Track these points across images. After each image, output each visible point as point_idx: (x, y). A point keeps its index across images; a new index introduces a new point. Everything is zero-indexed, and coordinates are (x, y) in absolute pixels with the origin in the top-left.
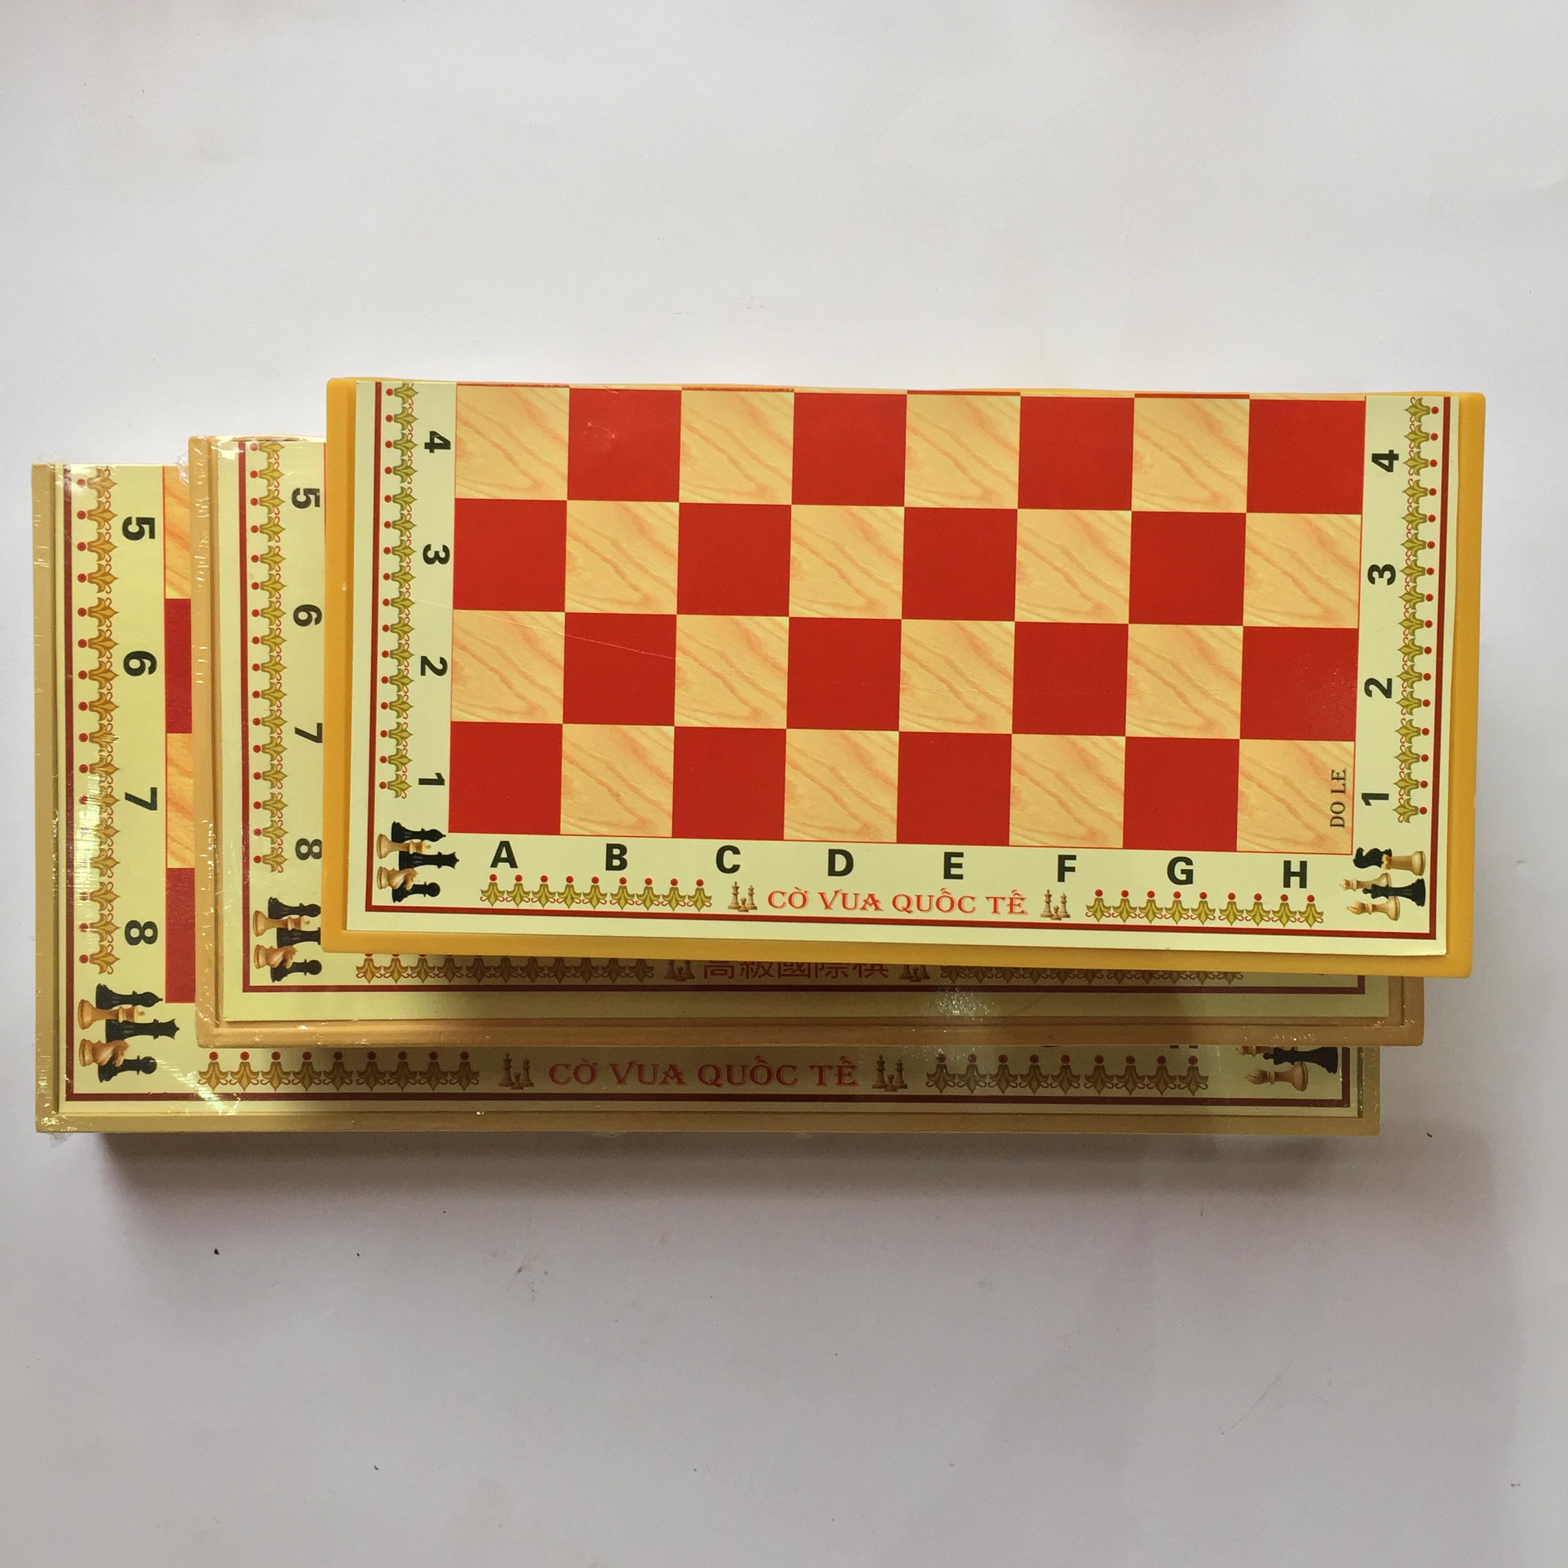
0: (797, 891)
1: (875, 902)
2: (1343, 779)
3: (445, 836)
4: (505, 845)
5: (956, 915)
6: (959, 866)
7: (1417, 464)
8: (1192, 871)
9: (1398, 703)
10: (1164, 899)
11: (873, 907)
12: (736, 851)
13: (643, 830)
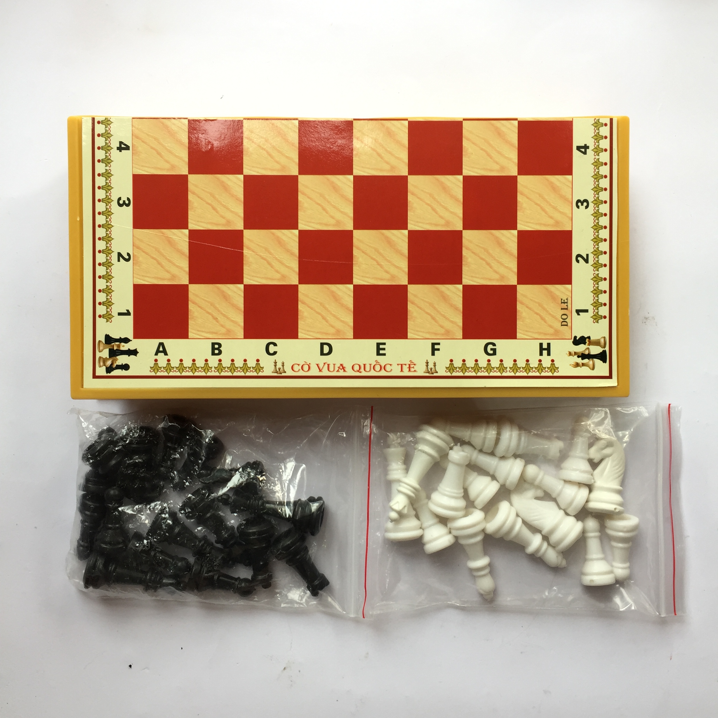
0: (305, 363)
1: (343, 368)
2: (567, 303)
3: (131, 341)
4: (161, 344)
5: (383, 373)
6: (384, 349)
7: (598, 150)
8: (495, 349)
9: (592, 265)
10: (483, 363)
11: (343, 370)
12: (275, 345)
13: (230, 335)
